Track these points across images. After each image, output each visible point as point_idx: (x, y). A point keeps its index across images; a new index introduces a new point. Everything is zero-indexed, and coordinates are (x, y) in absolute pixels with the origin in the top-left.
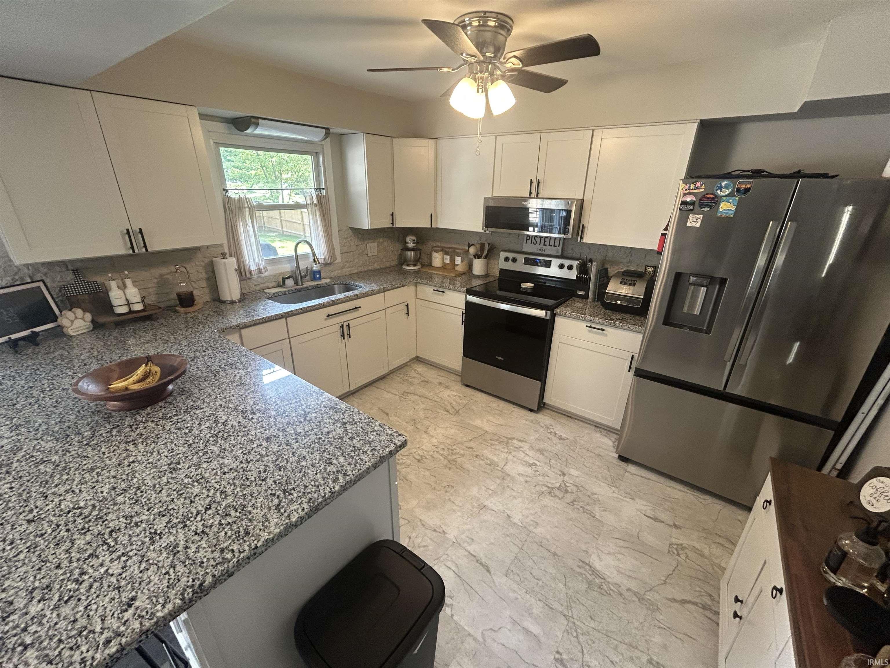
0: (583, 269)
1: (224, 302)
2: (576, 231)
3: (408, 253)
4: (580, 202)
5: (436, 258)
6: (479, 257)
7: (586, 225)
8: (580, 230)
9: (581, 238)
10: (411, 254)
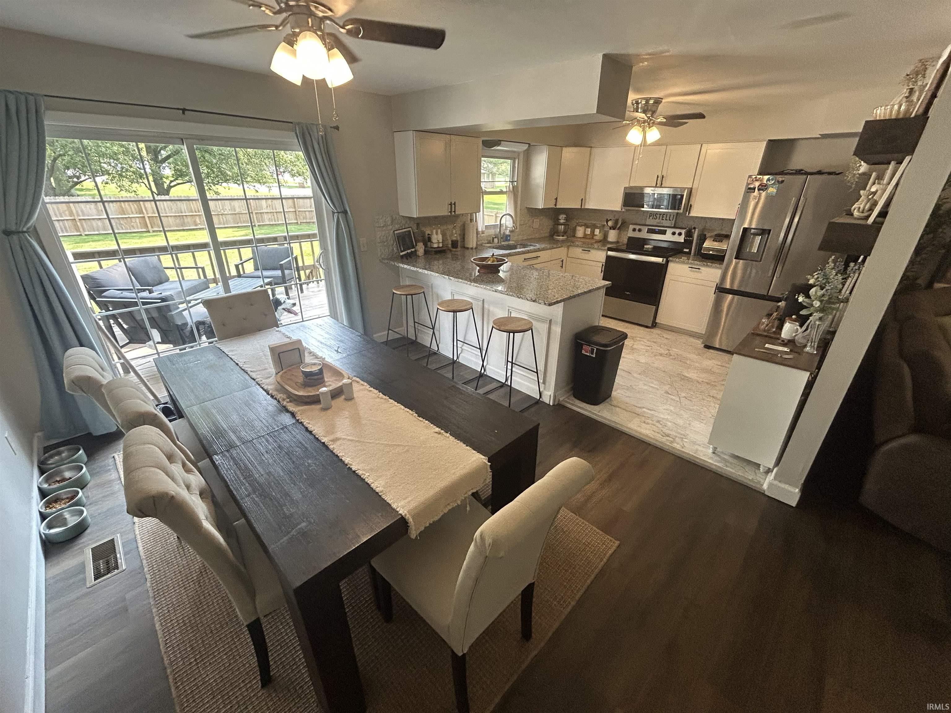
0: (689, 234)
1: (468, 248)
2: (686, 207)
3: (560, 227)
4: (689, 190)
5: (579, 230)
6: (614, 229)
7: (692, 204)
8: (689, 207)
9: (689, 213)
10: (562, 228)
